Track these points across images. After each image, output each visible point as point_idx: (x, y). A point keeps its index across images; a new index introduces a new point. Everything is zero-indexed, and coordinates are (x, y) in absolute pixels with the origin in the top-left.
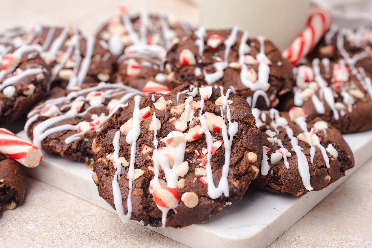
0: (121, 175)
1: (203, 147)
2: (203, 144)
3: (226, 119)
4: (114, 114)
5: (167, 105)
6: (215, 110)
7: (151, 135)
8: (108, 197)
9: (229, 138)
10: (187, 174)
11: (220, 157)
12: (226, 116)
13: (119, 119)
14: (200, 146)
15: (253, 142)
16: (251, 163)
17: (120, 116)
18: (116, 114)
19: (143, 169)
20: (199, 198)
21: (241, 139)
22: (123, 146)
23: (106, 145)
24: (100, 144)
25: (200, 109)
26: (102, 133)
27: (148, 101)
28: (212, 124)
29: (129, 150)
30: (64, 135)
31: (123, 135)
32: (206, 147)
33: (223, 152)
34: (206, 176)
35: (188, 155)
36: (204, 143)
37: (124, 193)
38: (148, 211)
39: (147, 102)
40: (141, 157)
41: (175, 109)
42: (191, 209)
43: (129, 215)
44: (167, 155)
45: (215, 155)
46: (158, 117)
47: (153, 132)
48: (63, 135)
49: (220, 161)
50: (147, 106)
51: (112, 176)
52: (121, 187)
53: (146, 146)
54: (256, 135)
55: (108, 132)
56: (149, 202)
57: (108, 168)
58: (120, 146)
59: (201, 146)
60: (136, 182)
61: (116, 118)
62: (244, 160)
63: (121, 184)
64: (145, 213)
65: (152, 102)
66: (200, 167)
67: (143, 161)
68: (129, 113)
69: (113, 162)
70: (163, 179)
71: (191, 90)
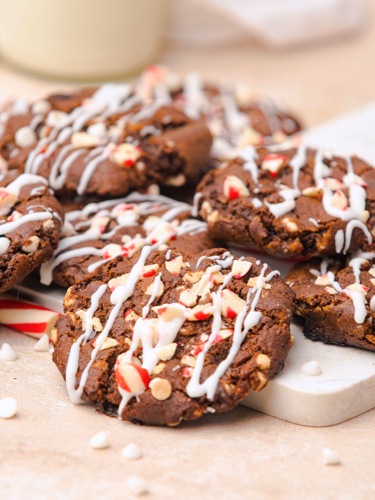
0: (88, 341)
1: (205, 332)
2: (207, 328)
3: (249, 305)
4: (108, 262)
5: (182, 268)
6: (240, 291)
7: (145, 301)
8: (62, 362)
9: (243, 329)
10: (170, 360)
11: (222, 350)
12: (251, 302)
13: (113, 270)
14: (201, 329)
15: (273, 344)
16: (258, 368)
17: (115, 266)
18: (111, 262)
19: (119, 341)
20: (173, 391)
21: (258, 334)
22: (103, 305)
23: (82, 297)
24: (76, 296)
25: (222, 284)
26: (84, 283)
27: (160, 256)
28: (227, 306)
29: (109, 311)
30: (86, 261)
31: (109, 292)
32: (209, 334)
33: (230, 346)
34: (193, 368)
35: (182, 338)
36: (209, 327)
37: (83, 362)
38: (106, 393)
39: (157, 257)
40: (121, 324)
41: (190, 276)
42: (158, 400)
43: (80, 390)
44: (153, 329)
45: (216, 346)
46: (164, 280)
47: (149, 297)
48: (83, 262)
49: (221, 355)
50: (155, 263)
51: (75, 338)
52: (82, 354)
53: (133, 313)
54: (281, 336)
55: (92, 283)
56: (111, 382)
57: (75, 327)
58: (100, 304)
59: (203, 330)
60: (103, 352)
61: (109, 268)
62: (251, 362)
63: (83, 351)
64: (100, 392)
65: (165, 260)
66: (191, 355)
67: (122, 329)
68: (129, 266)
69: (83, 321)
70: (138, 358)
71: (223, 258)
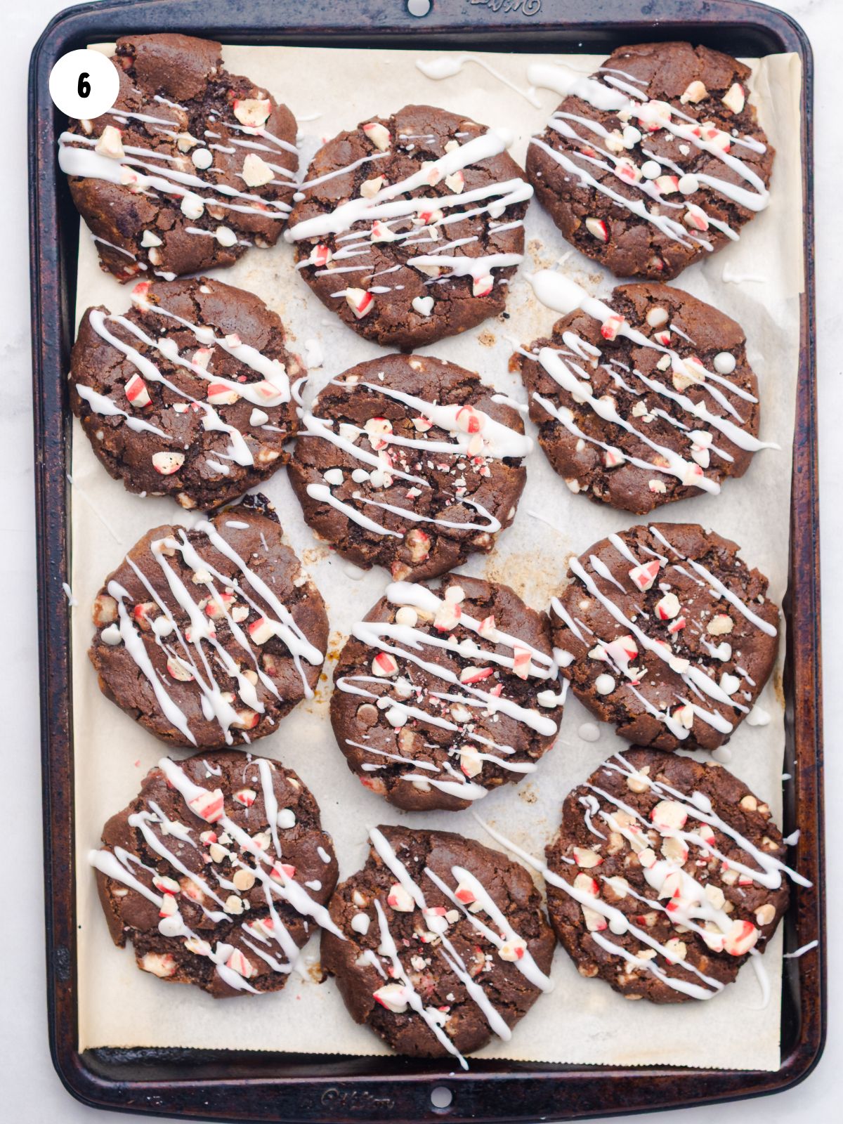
0: (664, 969)
1: (699, 852)
2: (696, 849)
5: (598, 853)
7: (633, 900)
9: (709, 814)
22: (623, 942)
25: (641, 820)
29: (634, 938)
31: (605, 932)
32: (702, 848)
33: (721, 832)
35: (699, 877)
40: (655, 930)
41: (614, 848)
45: (719, 845)
46: (610, 875)
47: (630, 894)
51: (655, 980)
52: (682, 978)
57: (642, 978)
58: (621, 946)
59: (697, 854)
60: (690, 957)
63: (678, 975)
66: (722, 872)
69: (639, 967)
70: (706, 924)
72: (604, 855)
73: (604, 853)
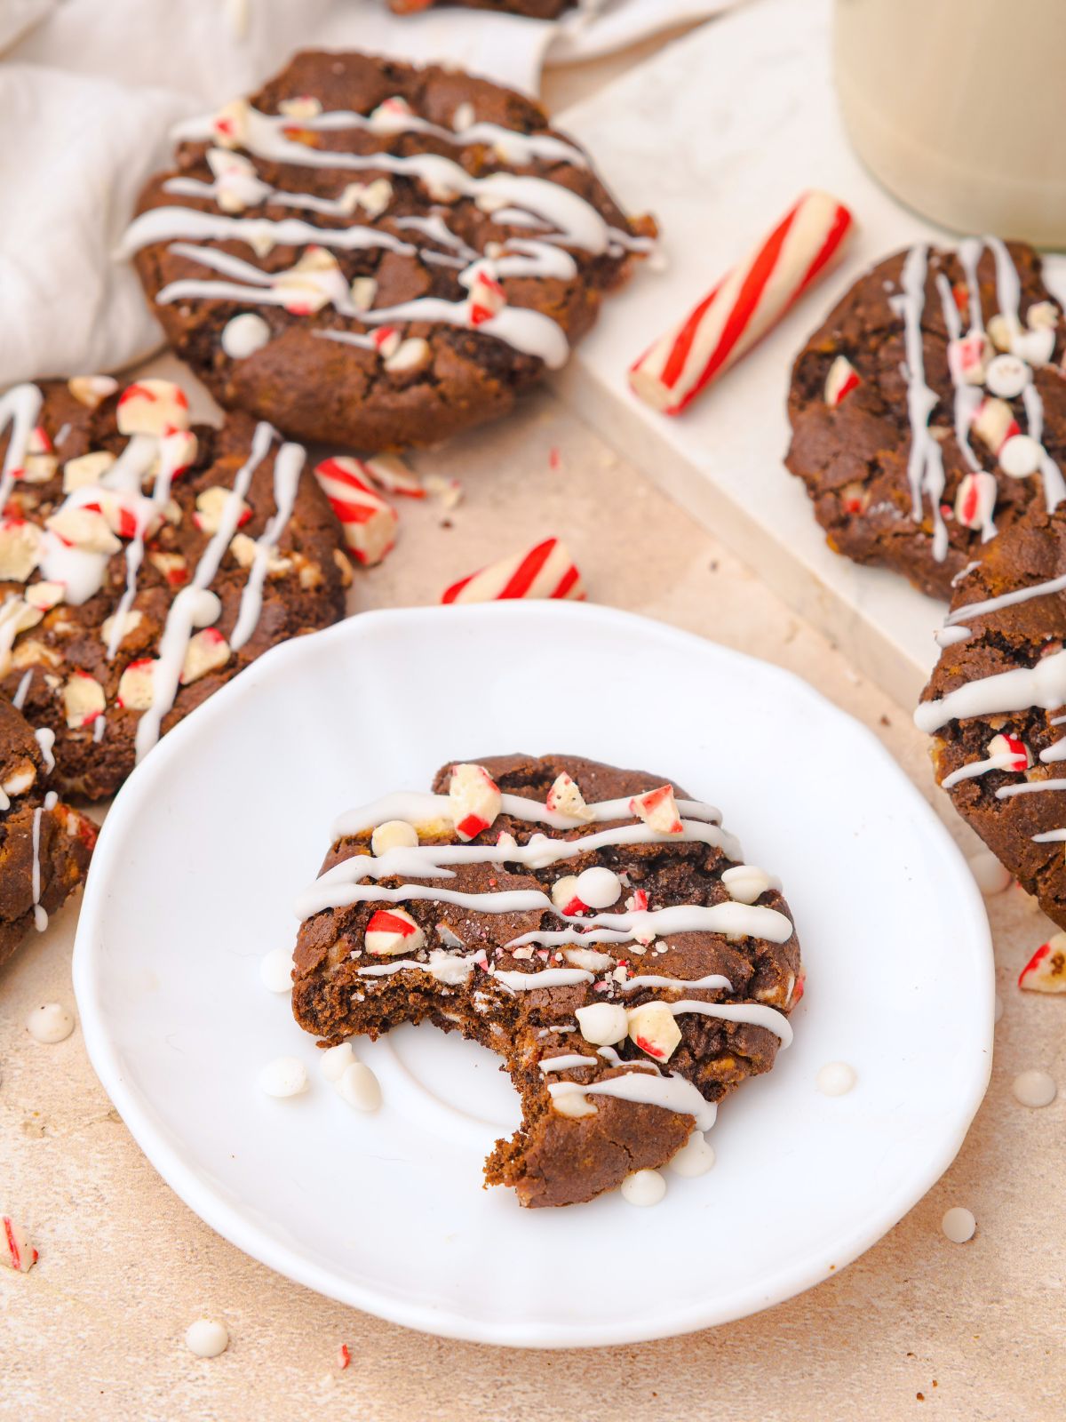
72: (67, 672)
73: (64, 670)
